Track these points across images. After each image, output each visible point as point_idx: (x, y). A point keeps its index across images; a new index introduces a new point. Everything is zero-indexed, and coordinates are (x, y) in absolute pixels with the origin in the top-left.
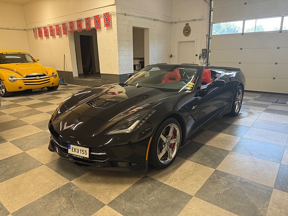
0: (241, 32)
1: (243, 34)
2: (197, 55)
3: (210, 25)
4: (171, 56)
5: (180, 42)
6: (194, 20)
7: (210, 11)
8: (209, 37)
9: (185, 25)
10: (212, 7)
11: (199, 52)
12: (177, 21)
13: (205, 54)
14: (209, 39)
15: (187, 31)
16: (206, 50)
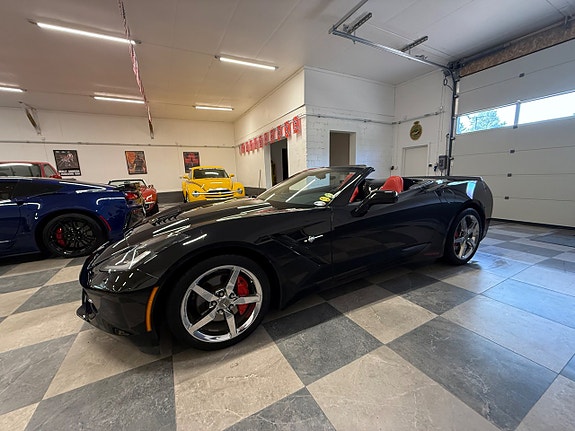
0: (512, 124)
1: (515, 127)
2: (430, 166)
3: (453, 120)
4: (392, 168)
5: (405, 149)
6: (427, 115)
7: (454, 99)
8: (451, 138)
9: (413, 125)
10: (458, 91)
11: (435, 161)
12: (401, 120)
13: (445, 162)
14: (451, 140)
15: (416, 132)
16: (446, 156)
